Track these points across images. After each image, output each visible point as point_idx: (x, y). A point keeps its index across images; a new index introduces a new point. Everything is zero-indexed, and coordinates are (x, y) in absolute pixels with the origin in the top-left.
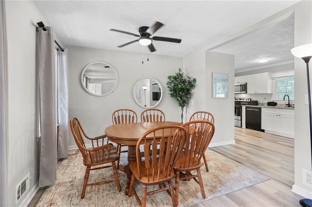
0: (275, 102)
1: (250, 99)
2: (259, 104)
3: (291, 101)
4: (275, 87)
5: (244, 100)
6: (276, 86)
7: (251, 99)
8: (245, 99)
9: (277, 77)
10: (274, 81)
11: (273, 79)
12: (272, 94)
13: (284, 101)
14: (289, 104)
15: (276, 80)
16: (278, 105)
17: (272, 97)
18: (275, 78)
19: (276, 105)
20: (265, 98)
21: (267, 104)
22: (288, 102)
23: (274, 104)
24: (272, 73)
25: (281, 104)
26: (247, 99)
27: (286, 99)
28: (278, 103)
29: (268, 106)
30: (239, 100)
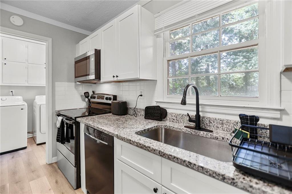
0: (162, 106)
1: (112, 97)
2: (131, 112)
3: (202, 105)
4: (163, 59)
5: (103, 98)
6: (164, 56)
7: (115, 97)
8: (105, 97)
9: (166, 27)
10: (160, 40)
11: (156, 33)
12: (155, 81)
14: (198, 115)
15: (165, 40)
16: (169, 116)
17: (156, 91)
18: (161, 29)
19: (164, 118)
20: (141, 95)
21: (143, 113)
22: (195, 109)
23: (161, 114)
24: (155, 16)
25: (177, 116)
26: (109, 96)
27: (191, 99)
28: (169, 111)
29: (145, 118)
30: (98, 98)
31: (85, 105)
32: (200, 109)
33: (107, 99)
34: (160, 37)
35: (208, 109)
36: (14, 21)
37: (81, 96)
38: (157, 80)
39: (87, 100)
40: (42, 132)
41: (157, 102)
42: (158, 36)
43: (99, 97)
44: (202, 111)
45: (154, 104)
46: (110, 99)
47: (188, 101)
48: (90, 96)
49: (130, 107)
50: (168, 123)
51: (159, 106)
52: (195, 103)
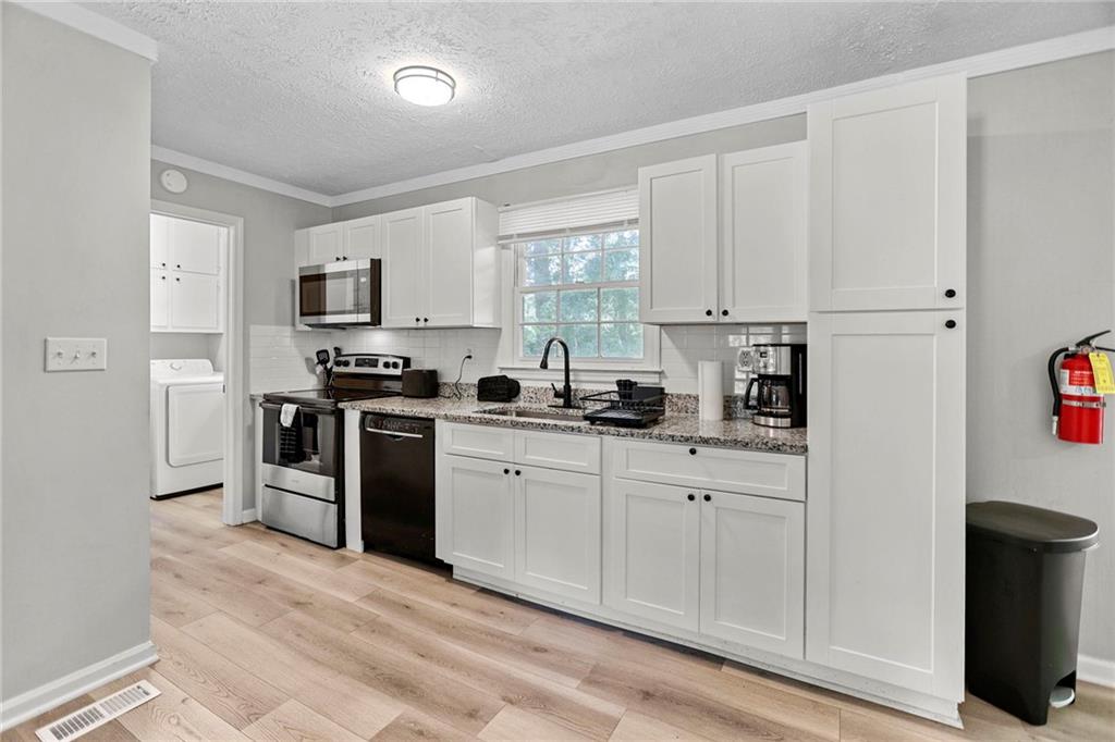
0: (511, 375)
1: (401, 362)
2: (447, 391)
3: (575, 370)
4: (513, 291)
5: (374, 364)
6: (515, 284)
7: (407, 362)
8: (382, 361)
9: (519, 235)
10: (509, 254)
11: (502, 241)
12: (498, 331)
13: (543, 374)
14: (567, 386)
15: (518, 255)
16: (523, 392)
17: (500, 349)
18: (511, 237)
19: (515, 396)
20: (469, 357)
21: (474, 391)
22: (563, 378)
23: (510, 390)
24: (500, 209)
25: (536, 391)
26: (391, 360)
27: (556, 362)
28: (523, 384)
29: (479, 399)
30: (356, 365)
31: (316, 382)
32: (571, 378)
33: (387, 365)
34: (509, 249)
35: (583, 377)
36: (169, 184)
37: (308, 360)
38: (500, 329)
39: (320, 368)
40: (171, 462)
41: (502, 369)
42: (504, 247)
43: (360, 362)
44: (574, 381)
45: (497, 373)
46: (395, 365)
47: (550, 365)
48: (332, 359)
49: (444, 381)
50: (521, 403)
51: (505, 377)
52: (563, 367)
